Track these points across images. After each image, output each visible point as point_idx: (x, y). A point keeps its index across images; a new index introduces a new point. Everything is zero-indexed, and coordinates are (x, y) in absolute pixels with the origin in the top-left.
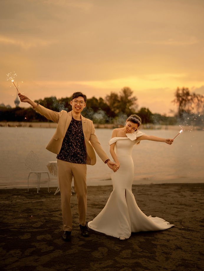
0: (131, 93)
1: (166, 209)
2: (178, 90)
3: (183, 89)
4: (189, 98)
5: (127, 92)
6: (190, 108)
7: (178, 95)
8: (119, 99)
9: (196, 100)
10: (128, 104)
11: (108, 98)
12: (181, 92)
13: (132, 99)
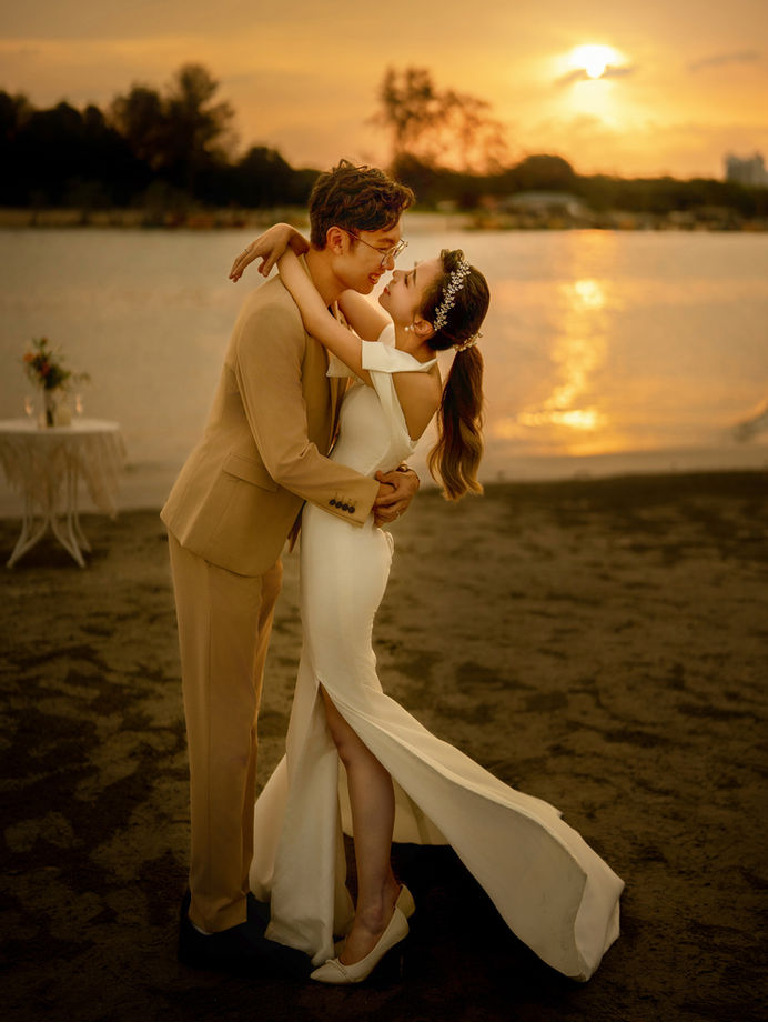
0: (212, 87)
1: (506, 622)
2: (391, 76)
3: (411, 75)
4: (433, 107)
5: (194, 82)
6: (436, 148)
7: (391, 97)
8: (165, 111)
9: (457, 116)
10: (199, 134)
11: (120, 109)
12: (400, 84)
13: (215, 111)
